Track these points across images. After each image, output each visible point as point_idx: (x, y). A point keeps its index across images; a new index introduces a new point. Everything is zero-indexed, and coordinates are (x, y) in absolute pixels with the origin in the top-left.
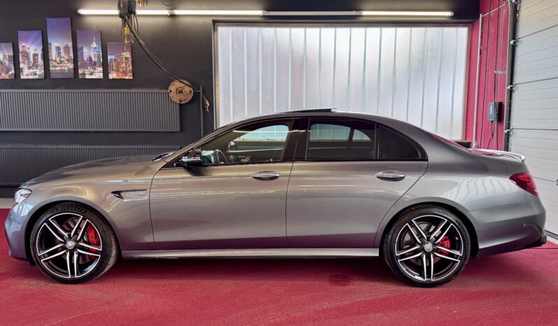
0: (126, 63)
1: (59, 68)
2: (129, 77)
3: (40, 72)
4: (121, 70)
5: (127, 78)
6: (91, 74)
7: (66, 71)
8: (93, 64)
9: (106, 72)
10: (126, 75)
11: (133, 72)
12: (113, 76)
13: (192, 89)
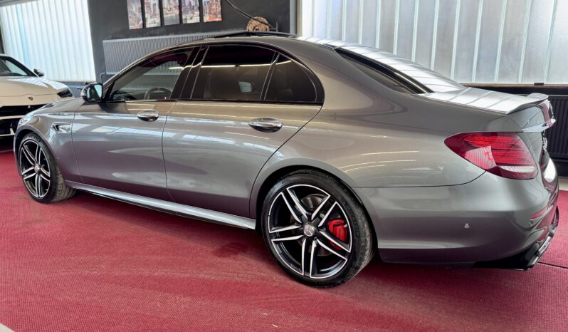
0: (216, 5)
1: (169, 15)
2: (219, 19)
3: (158, 20)
4: (212, 12)
5: (217, 20)
6: (191, 19)
7: (174, 18)
8: (192, 9)
9: (201, 16)
10: (216, 17)
11: (222, 13)
12: (206, 19)
13: (268, 27)
